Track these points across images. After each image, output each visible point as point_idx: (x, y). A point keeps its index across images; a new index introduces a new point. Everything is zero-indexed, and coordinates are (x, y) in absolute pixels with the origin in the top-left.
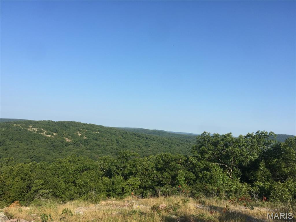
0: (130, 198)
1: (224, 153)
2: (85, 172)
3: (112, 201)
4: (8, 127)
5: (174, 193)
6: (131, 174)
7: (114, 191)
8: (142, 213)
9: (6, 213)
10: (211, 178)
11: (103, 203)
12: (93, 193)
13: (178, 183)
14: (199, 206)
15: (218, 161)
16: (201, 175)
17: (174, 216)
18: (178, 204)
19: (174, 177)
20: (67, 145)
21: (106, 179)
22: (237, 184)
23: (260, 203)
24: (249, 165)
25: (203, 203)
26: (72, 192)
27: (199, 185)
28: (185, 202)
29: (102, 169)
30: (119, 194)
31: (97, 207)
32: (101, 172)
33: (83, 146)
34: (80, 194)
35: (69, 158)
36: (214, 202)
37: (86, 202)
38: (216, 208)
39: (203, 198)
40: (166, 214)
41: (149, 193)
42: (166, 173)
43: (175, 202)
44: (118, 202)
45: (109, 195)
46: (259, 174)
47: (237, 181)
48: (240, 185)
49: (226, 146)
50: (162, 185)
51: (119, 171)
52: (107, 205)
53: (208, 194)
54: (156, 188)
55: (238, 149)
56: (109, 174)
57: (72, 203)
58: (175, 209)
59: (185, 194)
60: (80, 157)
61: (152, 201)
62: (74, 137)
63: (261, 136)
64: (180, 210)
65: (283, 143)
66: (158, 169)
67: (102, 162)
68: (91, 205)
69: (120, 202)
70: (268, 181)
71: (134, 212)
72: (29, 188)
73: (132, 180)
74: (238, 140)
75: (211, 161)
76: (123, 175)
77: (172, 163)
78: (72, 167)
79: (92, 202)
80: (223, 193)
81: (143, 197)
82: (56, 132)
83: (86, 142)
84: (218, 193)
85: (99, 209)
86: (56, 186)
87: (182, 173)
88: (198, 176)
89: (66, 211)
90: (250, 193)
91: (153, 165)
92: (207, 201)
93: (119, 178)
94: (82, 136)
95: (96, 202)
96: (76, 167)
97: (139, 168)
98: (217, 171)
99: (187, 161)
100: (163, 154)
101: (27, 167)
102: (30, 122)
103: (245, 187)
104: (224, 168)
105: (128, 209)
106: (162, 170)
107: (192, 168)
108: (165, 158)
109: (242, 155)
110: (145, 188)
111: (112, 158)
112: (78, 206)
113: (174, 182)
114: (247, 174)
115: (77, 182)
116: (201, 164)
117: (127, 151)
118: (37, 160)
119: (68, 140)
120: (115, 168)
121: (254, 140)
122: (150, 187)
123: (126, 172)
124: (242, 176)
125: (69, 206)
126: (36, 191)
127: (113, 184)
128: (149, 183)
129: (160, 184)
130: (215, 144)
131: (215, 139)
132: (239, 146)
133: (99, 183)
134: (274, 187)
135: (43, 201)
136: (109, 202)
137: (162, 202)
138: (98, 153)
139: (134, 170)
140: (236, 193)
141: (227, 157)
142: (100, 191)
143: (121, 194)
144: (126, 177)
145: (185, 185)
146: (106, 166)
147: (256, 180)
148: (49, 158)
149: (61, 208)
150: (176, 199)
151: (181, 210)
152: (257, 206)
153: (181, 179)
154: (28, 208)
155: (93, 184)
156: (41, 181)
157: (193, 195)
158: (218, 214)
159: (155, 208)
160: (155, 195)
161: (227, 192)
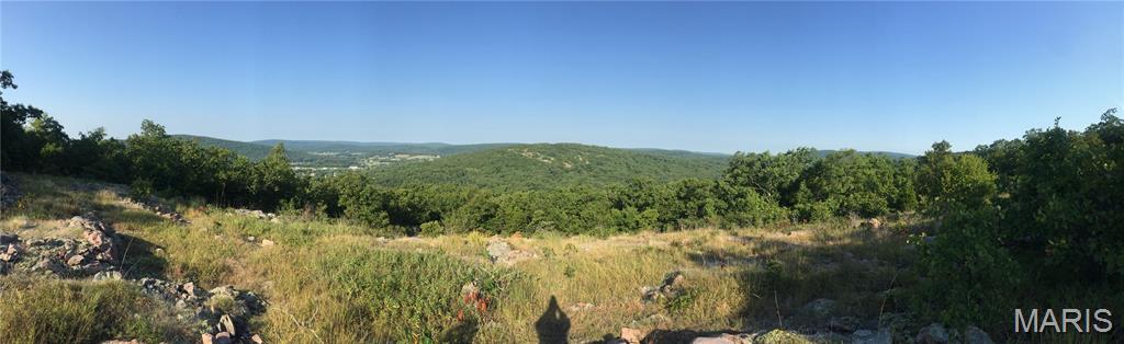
0: (645, 233)
1: (760, 175)
2: (590, 203)
3: (625, 236)
4: (503, 153)
5: (700, 226)
6: (647, 204)
7: (626, 225)
8: (660, 250)
9: (509, 243)
10: (746, 205)
11: (613, 238)
12: (600, 228)
13: (706, 214)
14: (730, 238)
15: (755, 185)
16: (734, 203)
17: (699, 252)
18: (705, 237)
19: (701, 207)
20: (567, 171)
21: (616, 211)
22: (776, 209)
23: (800, 226)
24: (789, 187)
25: (736, 234)
26: (576, 226)
27: (731, 214)
28: (713, 234)
29: (610, 199)
30: (633, 229)
31: (606, 243)
32: (610, 203)
33: (585, 172)
34: (586, 228)
35: (570, 186)
36: (748, 232)
37: (593, 238)
38: (750, 239)
39: (736, 229)
40: (690, 250)
41: (669, 227)
42: (692, 204)
43: (701, 235)
44: (631, 238)
45: (620, 230)
46: (800, 195)
47: (775, 206)
48: (779, 209)
49: (763, 166)
50: (686, 217)
51: (631, 201)
52: (619, 241)
53: (741, 223)
54: (679, 221)
55: (776, 169)
56: (619, 205)
57: (577, 237)
58: (700, 244)
59: (714, 225)
60: (584, 186)
61: (672, 236)
62: (575, 162)
63: (803, 154)
64: (706, 245)
65: (824, 159)
66: (680, 198)
67: (610, 191)
68: (599, 241)
69: (634, 238)
70: (809, 202)
71: (650, 249)
72: (530, 218)
73: (648, 212)
74: (777, 159)
75: (745, 186)
76: (637, 206)
77: (699, 190)
78: (575, 197)
79: (599, 237)
80: (760, 221)
81: (662, 231)
82: (554, 156)
83: (589, 168)
84: (754, 222)
85: (609, 246)
86: (558, 218)
87: (711, 202)
88: (730, 205)
89: (569, 246)
90: (790, 217)
91: (673, 193)
92: (741, 232)
93: (631, 210)
94: (584, 161)
95: (605, 237)
96: (580, 197)
97: (657, 197)
98: (753, 196)
99: (717, 187)
100: (686, 180)
101: (525, 196)
102: (525, 146)
103: (785, 211)
104: (761, 193)
105: (643, 246)
106: (686, 199)
107: (723, 196)
108: (689, 184)
109: (781, 176)
110: (665, 221)
111: (623, 186)
112: (584, 242)
113: (701, 213)
114: (787, 197)
115: (582, 214)
116: (735, 190)
117: (640, 177)
118: (536, 189)
119: (568, 166)
120: (626, 197)
121: (795, 158)
122: (670, 219)
123: (641, 202)
124: (781, 200)
125: (574, 240)
126: (537, 223)
127: (625, 216)
128: (670, 215)
129: (683, 215)
130: (750, 165)
131: (750, 159)
132: (778, 166)
133: (608, 215)
134: (815, 207)
135: (545, 234)
136: (620, 237)
137: (685, 236)
138: (604, 181)
139: (650, 200)
140: (774, 219)
141: (765, 179)
142: (609, 226)
143: (636, 228)
144: (641, 209)
145: (714, 216)
146: (615, 195)
147: (796, 202)
148: (548, 186)
149: (564, 242)
150: (701, 233)
151: (709, 244)
152: (796, 230)
153: (709, 209)
154: (530, 240)
155: (599, 217)
156: (542, 212)
157: (723, 227)
158: (752, 245)
159: (675, 244)
160: (677, 228)
161: (765, 220)
